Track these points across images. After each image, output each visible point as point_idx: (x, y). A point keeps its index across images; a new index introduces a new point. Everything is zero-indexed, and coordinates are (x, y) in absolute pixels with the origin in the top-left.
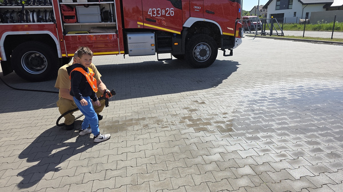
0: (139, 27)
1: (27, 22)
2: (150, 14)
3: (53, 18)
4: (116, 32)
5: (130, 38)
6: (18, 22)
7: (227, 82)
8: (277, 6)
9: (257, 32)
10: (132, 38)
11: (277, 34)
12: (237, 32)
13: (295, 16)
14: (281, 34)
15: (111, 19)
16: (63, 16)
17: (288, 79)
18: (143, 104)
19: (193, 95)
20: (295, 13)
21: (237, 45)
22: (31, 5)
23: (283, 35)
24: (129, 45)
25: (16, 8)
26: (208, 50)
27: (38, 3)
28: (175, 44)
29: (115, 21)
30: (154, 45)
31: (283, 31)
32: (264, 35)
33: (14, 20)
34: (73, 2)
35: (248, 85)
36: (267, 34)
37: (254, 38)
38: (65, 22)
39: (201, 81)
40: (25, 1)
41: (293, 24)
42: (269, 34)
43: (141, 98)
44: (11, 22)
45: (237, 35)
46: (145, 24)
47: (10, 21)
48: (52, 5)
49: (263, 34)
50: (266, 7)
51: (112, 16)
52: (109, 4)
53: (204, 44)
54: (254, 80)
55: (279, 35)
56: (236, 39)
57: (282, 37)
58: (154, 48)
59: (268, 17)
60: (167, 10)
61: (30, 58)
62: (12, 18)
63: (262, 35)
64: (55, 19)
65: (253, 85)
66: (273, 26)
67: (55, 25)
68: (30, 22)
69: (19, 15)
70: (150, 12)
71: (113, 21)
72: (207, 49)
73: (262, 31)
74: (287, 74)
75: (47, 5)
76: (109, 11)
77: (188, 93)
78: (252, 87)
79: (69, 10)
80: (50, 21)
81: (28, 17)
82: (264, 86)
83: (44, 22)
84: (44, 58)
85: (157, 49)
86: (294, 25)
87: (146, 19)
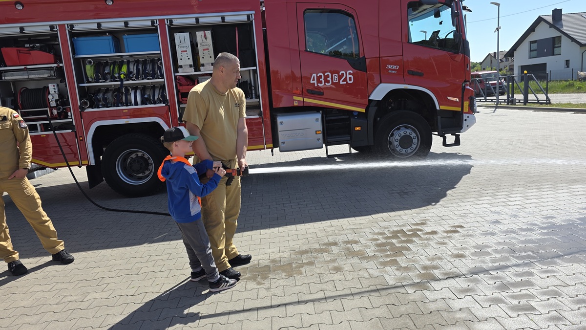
0: (296, 104)
1: (127, 105)
2: (313, 82)
3: (164, 97)
4: (260, 114)
5: (281, 123)
6: (114, 106)
7: (455, 195)
8: (531, 51)
9: (498, 99)
10: (285, 122)
11: (537, 101)
12: (466, 104)
13: (568, 67)
14: (545, 102)
15: (252, 94)
16: (180, 94)
17: (572, 187)
18: (307, 236)
19: (395, 218)
20: (567, 62)
21: (468, 126)
22: (133, 80)
23: (550, 103)
24: (280, 133)
25: (111, 85)
26: (414, 137)
27: (143, 75)
28: (357, 129)
29: (257, 97)
30: (320, 132)
31: (549, 95)
32: (511, 105)
33: (108, 103)
34: (195, 71)
35: (497, 201)
36: (517, 102)
37: (495, 111)
38: (183, 102)
39: (406, 193)
40: (124, 74)
41: (567, 81)
42: (521, 101)
43: (303, 225)
44: (104, 106)
45: (466, 109)
46: (306, 100)
47: (102, 105)
48: (164, 78)
49: (511, 102)
50: (510, 54)
51: (253, 88)
52: (248, 71)
53: (406, 128)
54: (507, 190)
55: (542, 104)
56: (465, 116)
57: (549, 107)
58: (321, 136)
59: (516, 72)
60: (342, 74)
61: (129, 160)
62: (105, 99)
63: (508, 104)
64: (168, 98)
65: (506, 200)
66: (528, 87)
67: (167, 108)
68: (131, 105)
69: (116, 95)
70: (314, 80)
71: (254, 96)
72: (413, 135)
73: (508, 97)
74: (570, 178)
75: (156, 78)
76: (249, 82)
77: (385, 215)
78: (503, 204)
79: (189, 83)
80: (160, 102)
81: (129, 97)
82: (528, 202)
83: (152, 103)
84: (149, 158)
85: (326, 139)
86: (568, 83)
87: (308, 90)
